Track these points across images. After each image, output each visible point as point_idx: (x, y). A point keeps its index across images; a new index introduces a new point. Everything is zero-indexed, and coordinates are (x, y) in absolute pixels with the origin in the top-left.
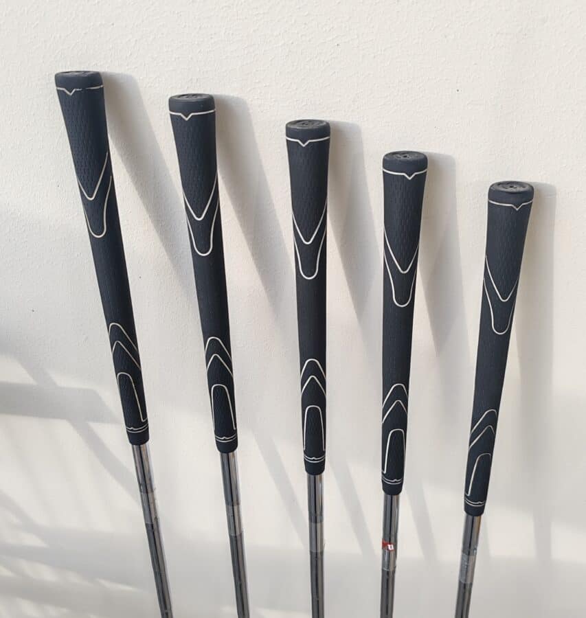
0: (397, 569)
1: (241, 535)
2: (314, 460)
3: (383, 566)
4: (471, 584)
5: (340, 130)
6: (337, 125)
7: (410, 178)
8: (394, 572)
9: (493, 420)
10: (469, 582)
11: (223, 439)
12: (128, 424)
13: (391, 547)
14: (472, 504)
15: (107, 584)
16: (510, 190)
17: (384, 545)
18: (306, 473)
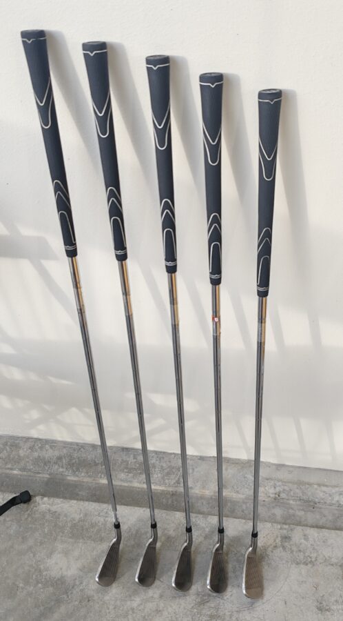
0: (221, 334)
1: (132, 315)
2: (170, 264)
3: (214, 333)
4: (264, 342)
5: (175, 60)
6: (173, 58)
7: (213, 87)
8: (220, 336)
9: (269, 235)
10: (263, 341)
11: (119, 252)
12: (65, 244)
13: (216, 320)
14: (261, 289)
15: (53, 380)
16: (268, 92)
17: (213, 319)
18: (166, 273)
